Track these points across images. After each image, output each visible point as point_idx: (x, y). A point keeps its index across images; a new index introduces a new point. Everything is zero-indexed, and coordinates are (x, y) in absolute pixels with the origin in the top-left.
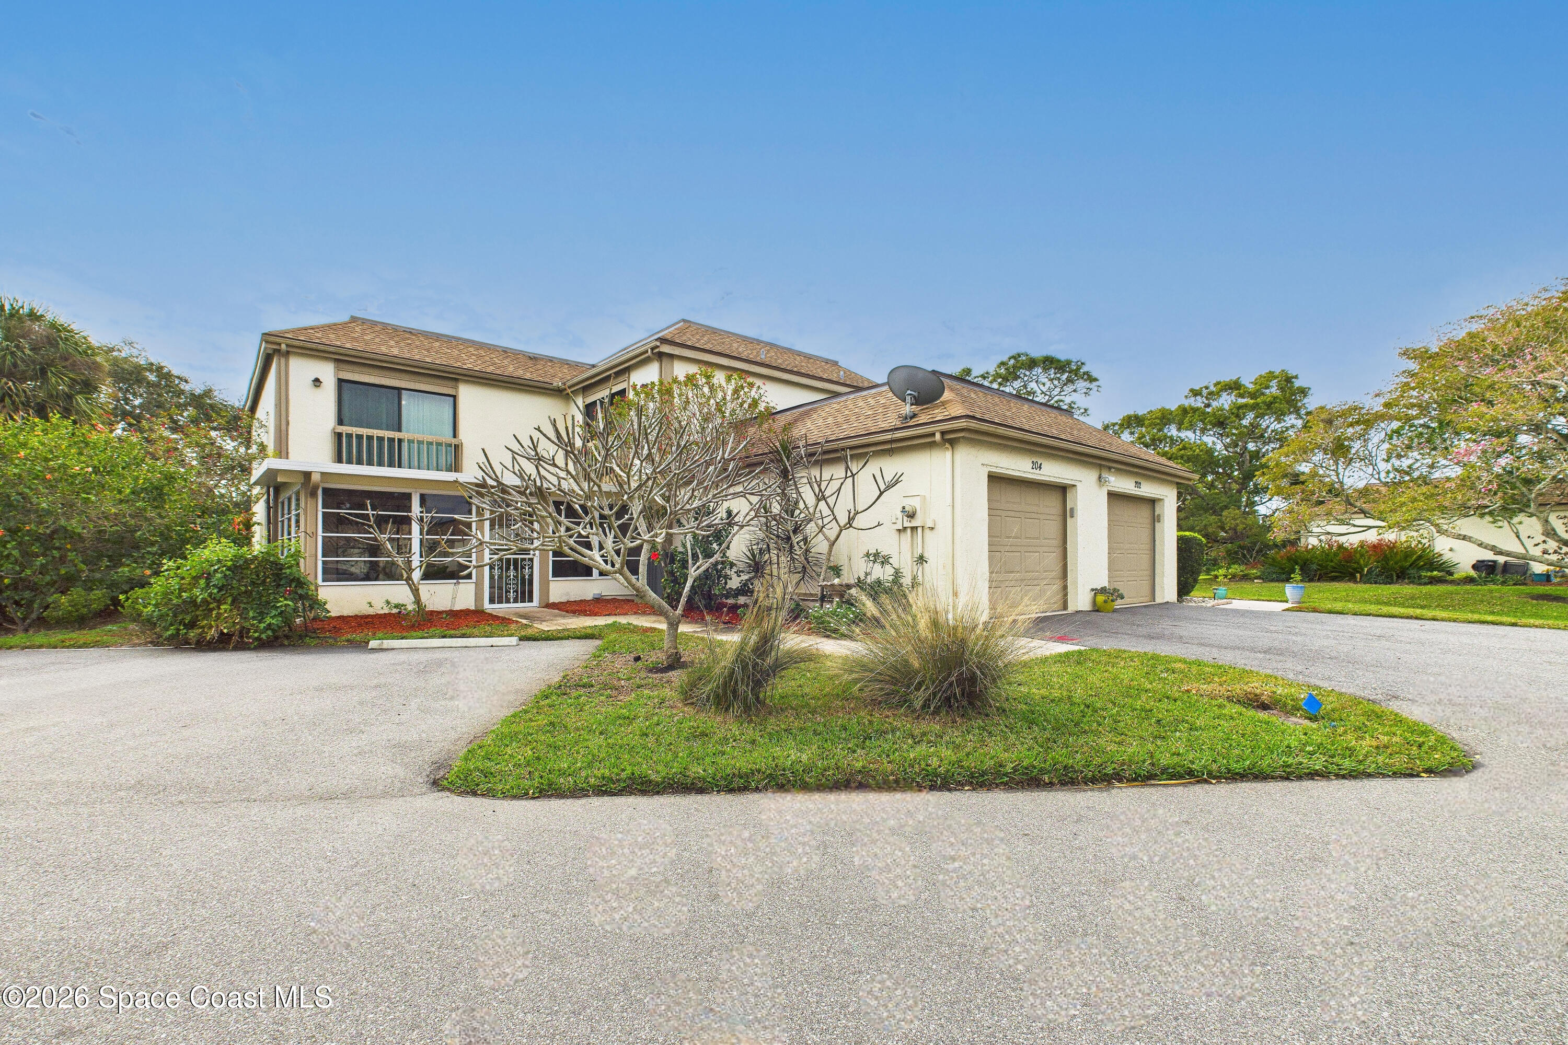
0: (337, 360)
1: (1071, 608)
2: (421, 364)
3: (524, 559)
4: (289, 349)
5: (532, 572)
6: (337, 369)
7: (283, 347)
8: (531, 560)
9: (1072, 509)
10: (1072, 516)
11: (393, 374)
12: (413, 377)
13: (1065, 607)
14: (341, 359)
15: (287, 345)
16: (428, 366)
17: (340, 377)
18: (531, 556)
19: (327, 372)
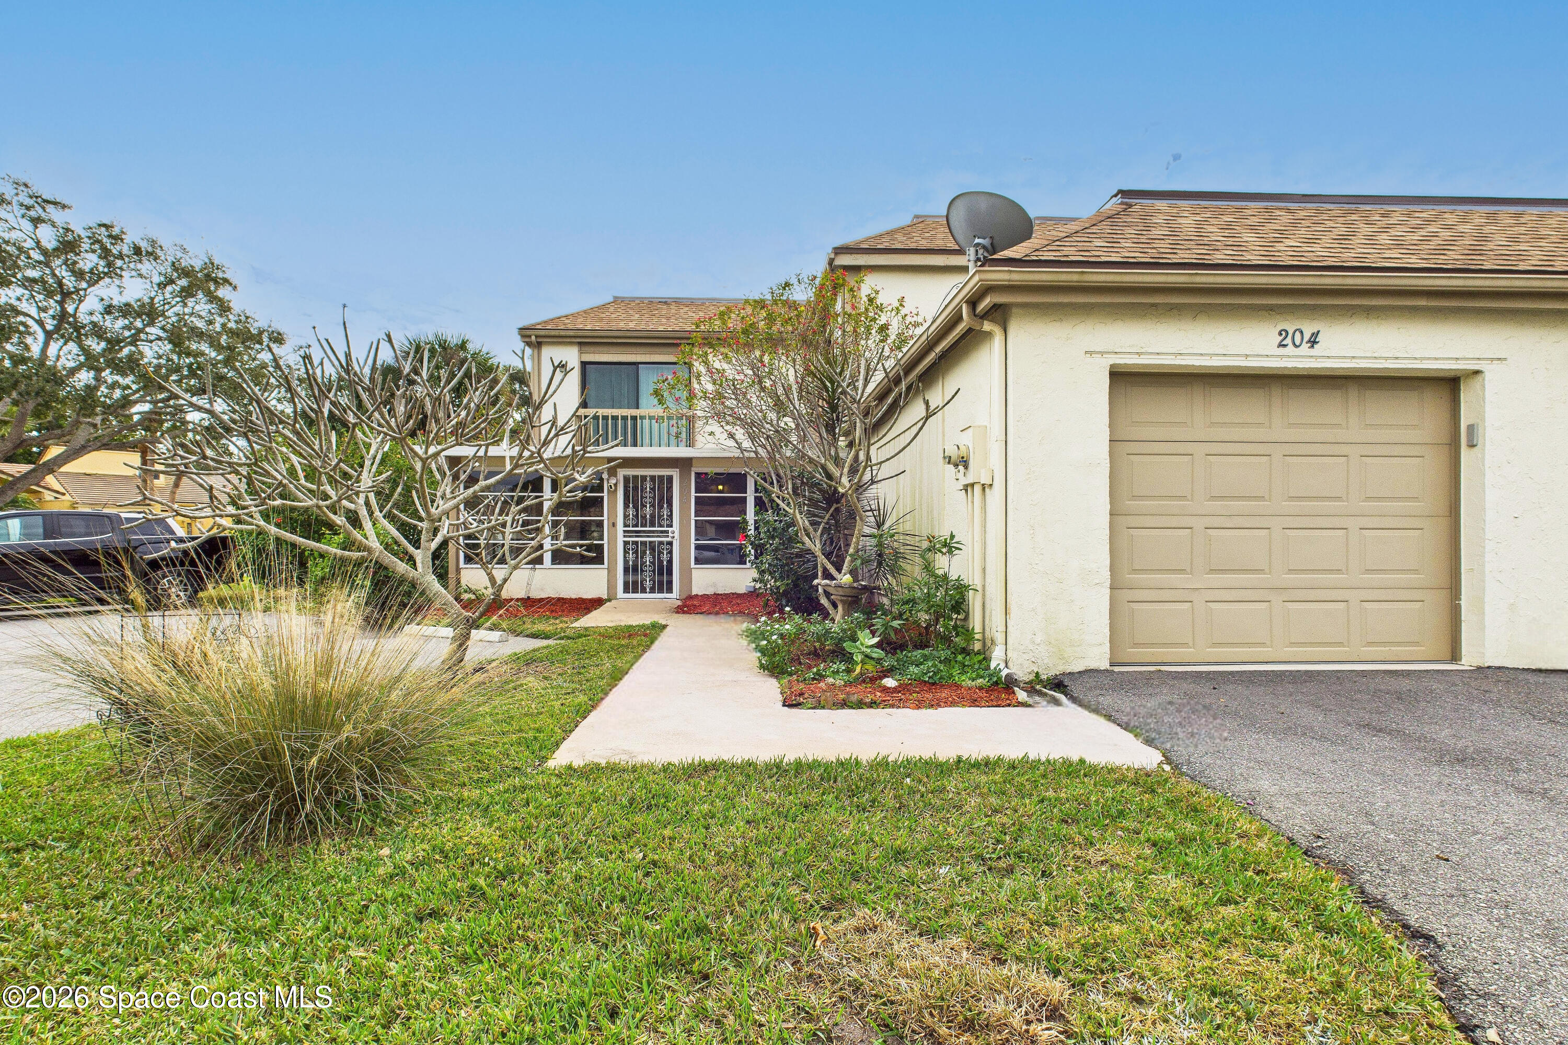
0: (580, 344)
1: (1469, 660)
2: (656, 334)
3: (661, 543)
4: (539, 340)
5: (671, 558)
6: (581, 352)
7: (533, 338)
8: (670, 543)
9: (1471, 428)
10: (1472, 446)
11: (629, 349)
12: (648, 349)
13: (1455, 656)
14: (584, 341)
15: (537, 337)
16: (663, 334)
17: (583, 360)
18: (669, 539)
19: (571, 356)
